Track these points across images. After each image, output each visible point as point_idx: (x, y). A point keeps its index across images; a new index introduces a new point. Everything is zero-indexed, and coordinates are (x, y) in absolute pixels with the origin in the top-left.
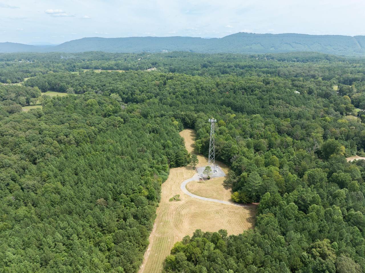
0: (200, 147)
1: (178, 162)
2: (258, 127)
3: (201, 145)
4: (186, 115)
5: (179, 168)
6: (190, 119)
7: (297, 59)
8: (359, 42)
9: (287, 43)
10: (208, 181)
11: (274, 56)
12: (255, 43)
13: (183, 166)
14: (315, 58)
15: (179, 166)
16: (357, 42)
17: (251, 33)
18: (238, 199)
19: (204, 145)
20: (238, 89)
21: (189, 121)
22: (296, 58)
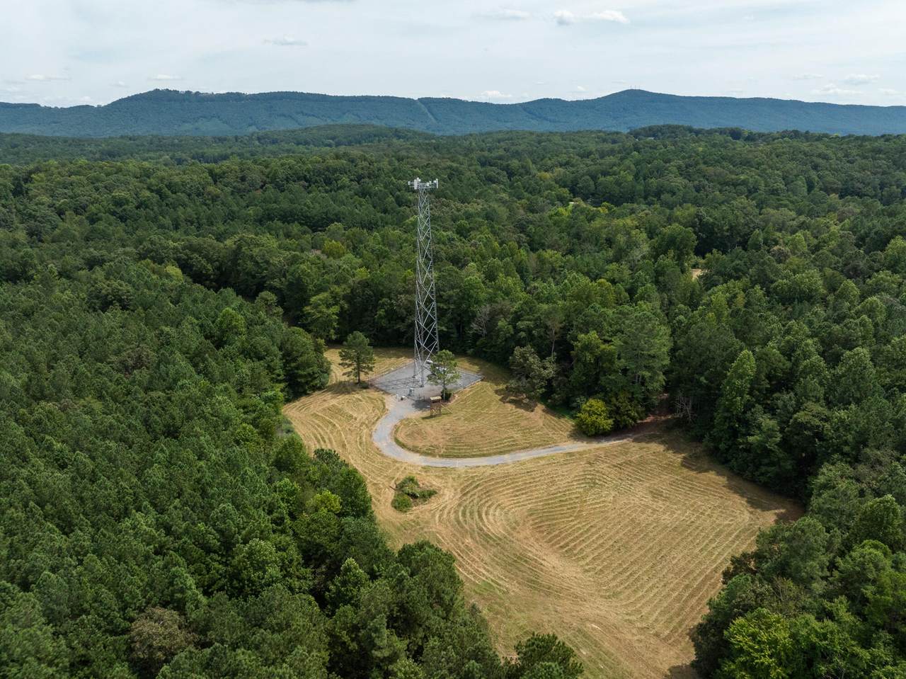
0: (335, 317)
1: (301, 376)
2: (449, 239)
3: (335, 309)
4: (191, 248)
5: (304, 399)
6: (209, 260)
7: (337, 140)
8: (429, 111)
9: (284, 116)
10: (452, 403)
11: (276, 137)
12: (205, 117)
13: (315, 388)
14: (375, 136)
15: (305, 393)
16: (426, 111)
17: (188, 93)
18: (610, 421)
19: (346, 306)
20: (287, 180)
21: (209, 266)
22: (333, 139)
